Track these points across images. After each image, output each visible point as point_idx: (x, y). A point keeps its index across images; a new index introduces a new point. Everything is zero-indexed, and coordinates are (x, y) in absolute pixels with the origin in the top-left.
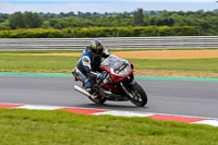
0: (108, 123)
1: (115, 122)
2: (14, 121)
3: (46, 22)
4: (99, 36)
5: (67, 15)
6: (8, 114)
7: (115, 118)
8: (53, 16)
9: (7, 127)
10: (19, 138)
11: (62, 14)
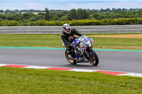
0: (127, 81)
1: (131, 81)
2: (66, 79)
3: (91, 15)
4: (125, 24)
5: (105, 11)
6: (63, 74)
7: (131, 78)
8: (96, 11)
9: (62, 82)
10: (68, 90)
11: (102, 10)
